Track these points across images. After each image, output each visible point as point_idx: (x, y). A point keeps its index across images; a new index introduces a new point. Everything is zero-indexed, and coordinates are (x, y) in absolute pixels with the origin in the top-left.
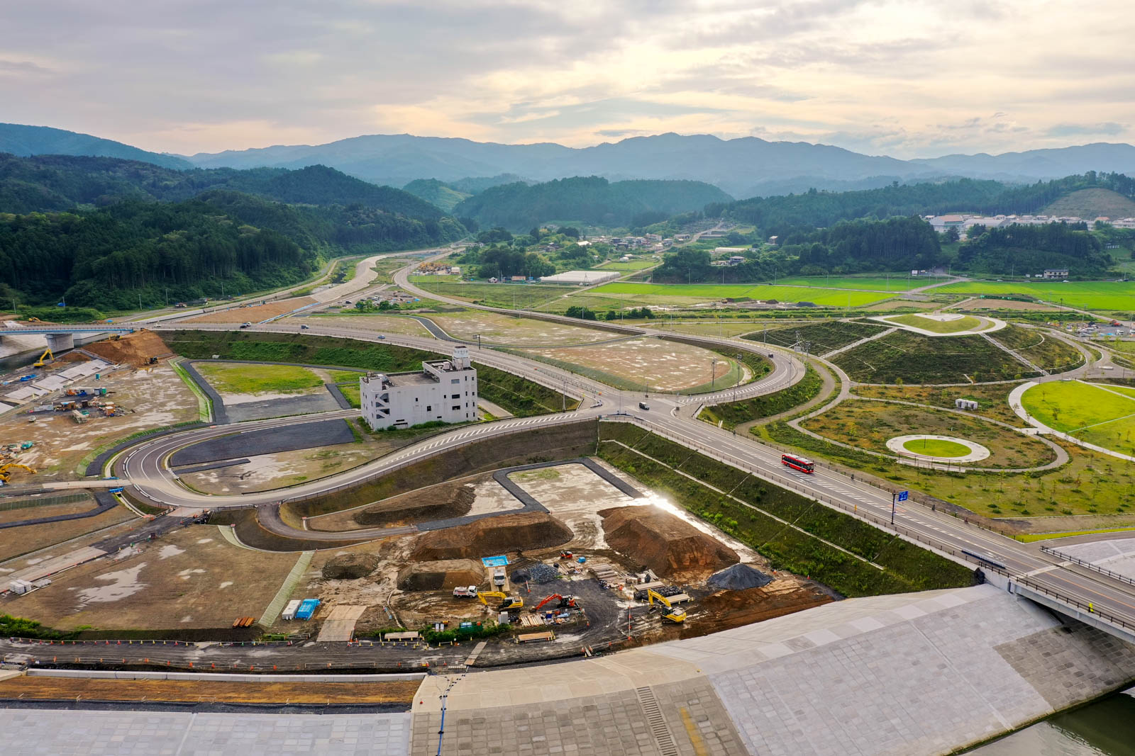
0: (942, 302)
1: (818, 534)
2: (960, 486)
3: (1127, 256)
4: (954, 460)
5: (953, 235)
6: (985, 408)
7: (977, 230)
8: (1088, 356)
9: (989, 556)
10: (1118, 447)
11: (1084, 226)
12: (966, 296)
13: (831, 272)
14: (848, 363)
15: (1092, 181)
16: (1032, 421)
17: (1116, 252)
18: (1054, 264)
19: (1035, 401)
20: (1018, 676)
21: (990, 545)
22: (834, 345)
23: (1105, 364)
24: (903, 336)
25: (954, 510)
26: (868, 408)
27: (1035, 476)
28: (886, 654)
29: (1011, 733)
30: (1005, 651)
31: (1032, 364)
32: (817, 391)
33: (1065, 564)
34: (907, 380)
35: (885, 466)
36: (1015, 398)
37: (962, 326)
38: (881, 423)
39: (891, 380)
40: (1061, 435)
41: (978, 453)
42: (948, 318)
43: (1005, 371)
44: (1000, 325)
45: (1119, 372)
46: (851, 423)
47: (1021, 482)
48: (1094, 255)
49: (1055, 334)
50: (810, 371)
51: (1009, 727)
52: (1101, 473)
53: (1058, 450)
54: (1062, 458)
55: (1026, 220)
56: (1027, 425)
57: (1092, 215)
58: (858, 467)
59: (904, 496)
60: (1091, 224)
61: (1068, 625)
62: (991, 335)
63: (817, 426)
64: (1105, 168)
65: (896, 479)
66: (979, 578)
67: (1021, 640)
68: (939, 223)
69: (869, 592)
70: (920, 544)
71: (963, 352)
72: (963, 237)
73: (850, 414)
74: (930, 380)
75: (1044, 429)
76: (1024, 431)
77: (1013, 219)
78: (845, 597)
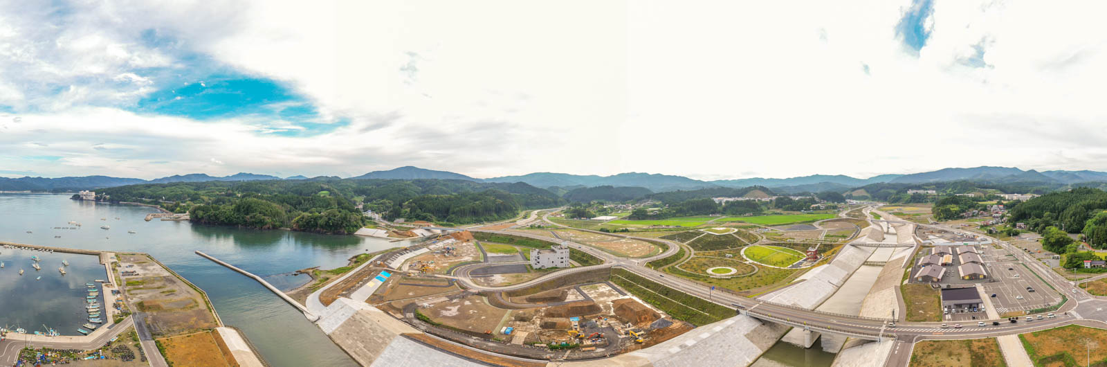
0: (719, 224)
1: (687, 305)
2: (729, 283)
3: (766, 208)
4: (727, 274)
5: (720, 203)
6: (734, 256)
7: (727, 202)
8: (760, 238)
9: (740, 305)
10: (770, 264)
11: (755, 201)
12: (726, 222)
13: (686, 216)
14: (693, 245)
15: (755, 188)
16: (748, 259)
17: (764, 207)
18: (748, 211)
19: (747, 253)
20: (752, 344)
21: (740, 300)
22: (688, 239)
23: (764, 240)
24: (709, 235)
25: (728, 291)
26: (700, 259)
27: (750, 276)
28: (712, 345)
29: (752, 364)
30: (747, 336)
31: (746, 241)
32: (684, 255)
33: (761, 303)
34: (711, 250)
35: (706, 279)
36: (742, 252)
37: (726, 231)
38: (704, 264)
39: (707, 250)
40: (756, 262)
41: (734, 271)
42: (721, 229)
43: (739, 244)
44: (736, 230)
45: (769, 242)
46: (695, 265)
47: (746, 279)
48: (758, 209)
49: (751, 232)
50: (681, 248)
51: (751, 362)
52: (767, 272)
53: (755, 267)
54: (757, 270)
55: (740, 199)
56: (746, 260)
57: (757, 197)
58: (698, 280)
59: (713, 288)
60: (756, 200)
61: (764, 323)
62: (734, 233)
63: (684, 267)
64: (759, 184)
65: (710, 283)
66: (738, 313)
67: (752, 331)
68: (717, 200)
69: (705, 324)
70: (719, 304)
71: (727, 239)
72: (723, 204)
73: (694, 262)
74: (718, 249)
75: (751, 261)
76: (745, 262)
77: (737, 199)
78: (697, 327)
